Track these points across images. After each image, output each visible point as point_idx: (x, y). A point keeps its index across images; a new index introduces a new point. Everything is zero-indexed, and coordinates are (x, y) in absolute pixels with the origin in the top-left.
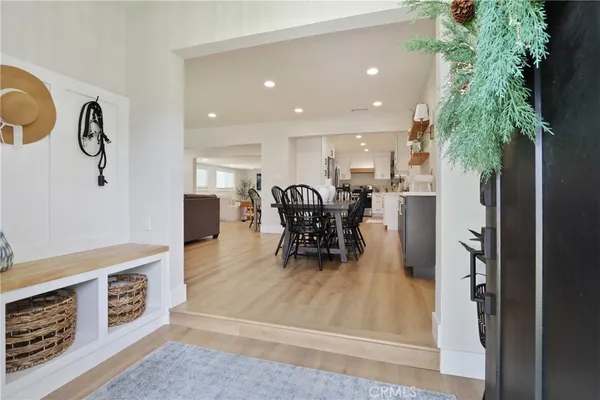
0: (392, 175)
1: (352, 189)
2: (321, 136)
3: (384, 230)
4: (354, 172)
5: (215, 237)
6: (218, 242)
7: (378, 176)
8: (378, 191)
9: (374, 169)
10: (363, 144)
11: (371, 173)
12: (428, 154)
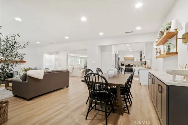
0: (141, 60)
1: (125, 65)
2: (112, 45)
3: (139, 85)
4: (125, 59)
5: (67, 87)
6: (68, 90)
7: (135, 60)
8: (135, 66)
9: (134, 58)
10: (130, 48)
11: (133, 59)
12: (178, 52)
